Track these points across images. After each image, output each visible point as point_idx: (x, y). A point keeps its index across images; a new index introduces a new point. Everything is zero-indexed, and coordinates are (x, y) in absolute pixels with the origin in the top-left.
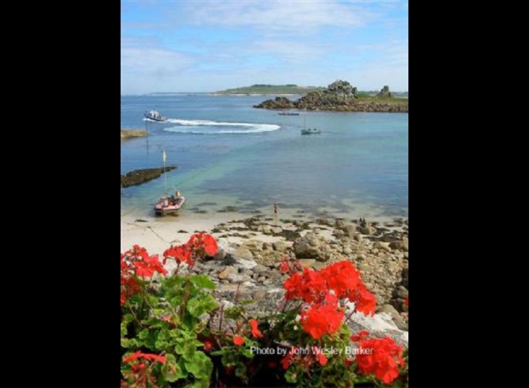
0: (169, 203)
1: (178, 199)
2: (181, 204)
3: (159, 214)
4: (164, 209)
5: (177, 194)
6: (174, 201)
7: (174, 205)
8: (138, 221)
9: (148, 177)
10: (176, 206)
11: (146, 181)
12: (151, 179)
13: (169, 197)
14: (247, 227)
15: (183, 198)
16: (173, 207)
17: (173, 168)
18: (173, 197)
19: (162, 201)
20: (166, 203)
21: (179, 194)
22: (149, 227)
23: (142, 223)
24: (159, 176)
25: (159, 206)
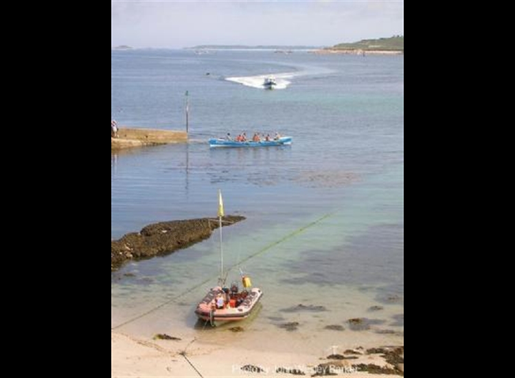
0: (226, 302)
1: (247, 294)
2: (253, 303)
3: (205, 322)
4: (218, 312)
5: (244, 282)
6: (236, 297)
7: (237, 305)
8: (161, 337)
9: (186, 238)
10: (241, 307)
11: (181, 245)
12: (192, 242)
13: (228, 287)
14: (391, 367)
15: (256, 290)
16: (235, 311)
17: (240, 218)
18: (235, 289)
19: (213, 294)
20: (221, 300)
21: (248, 281)
22: (183, 354)
23: (171, 342)
24: (208, 236)
25: (205, 308)
